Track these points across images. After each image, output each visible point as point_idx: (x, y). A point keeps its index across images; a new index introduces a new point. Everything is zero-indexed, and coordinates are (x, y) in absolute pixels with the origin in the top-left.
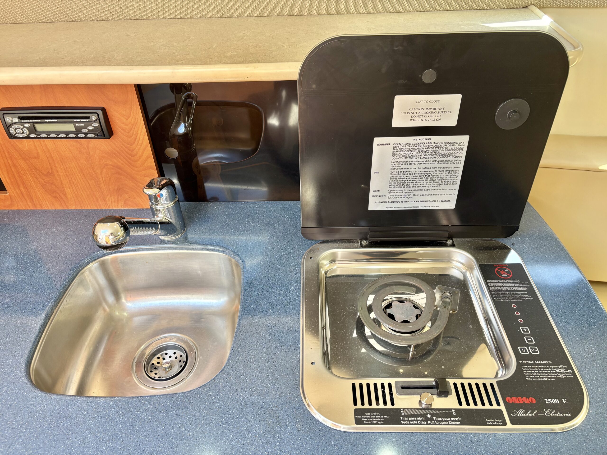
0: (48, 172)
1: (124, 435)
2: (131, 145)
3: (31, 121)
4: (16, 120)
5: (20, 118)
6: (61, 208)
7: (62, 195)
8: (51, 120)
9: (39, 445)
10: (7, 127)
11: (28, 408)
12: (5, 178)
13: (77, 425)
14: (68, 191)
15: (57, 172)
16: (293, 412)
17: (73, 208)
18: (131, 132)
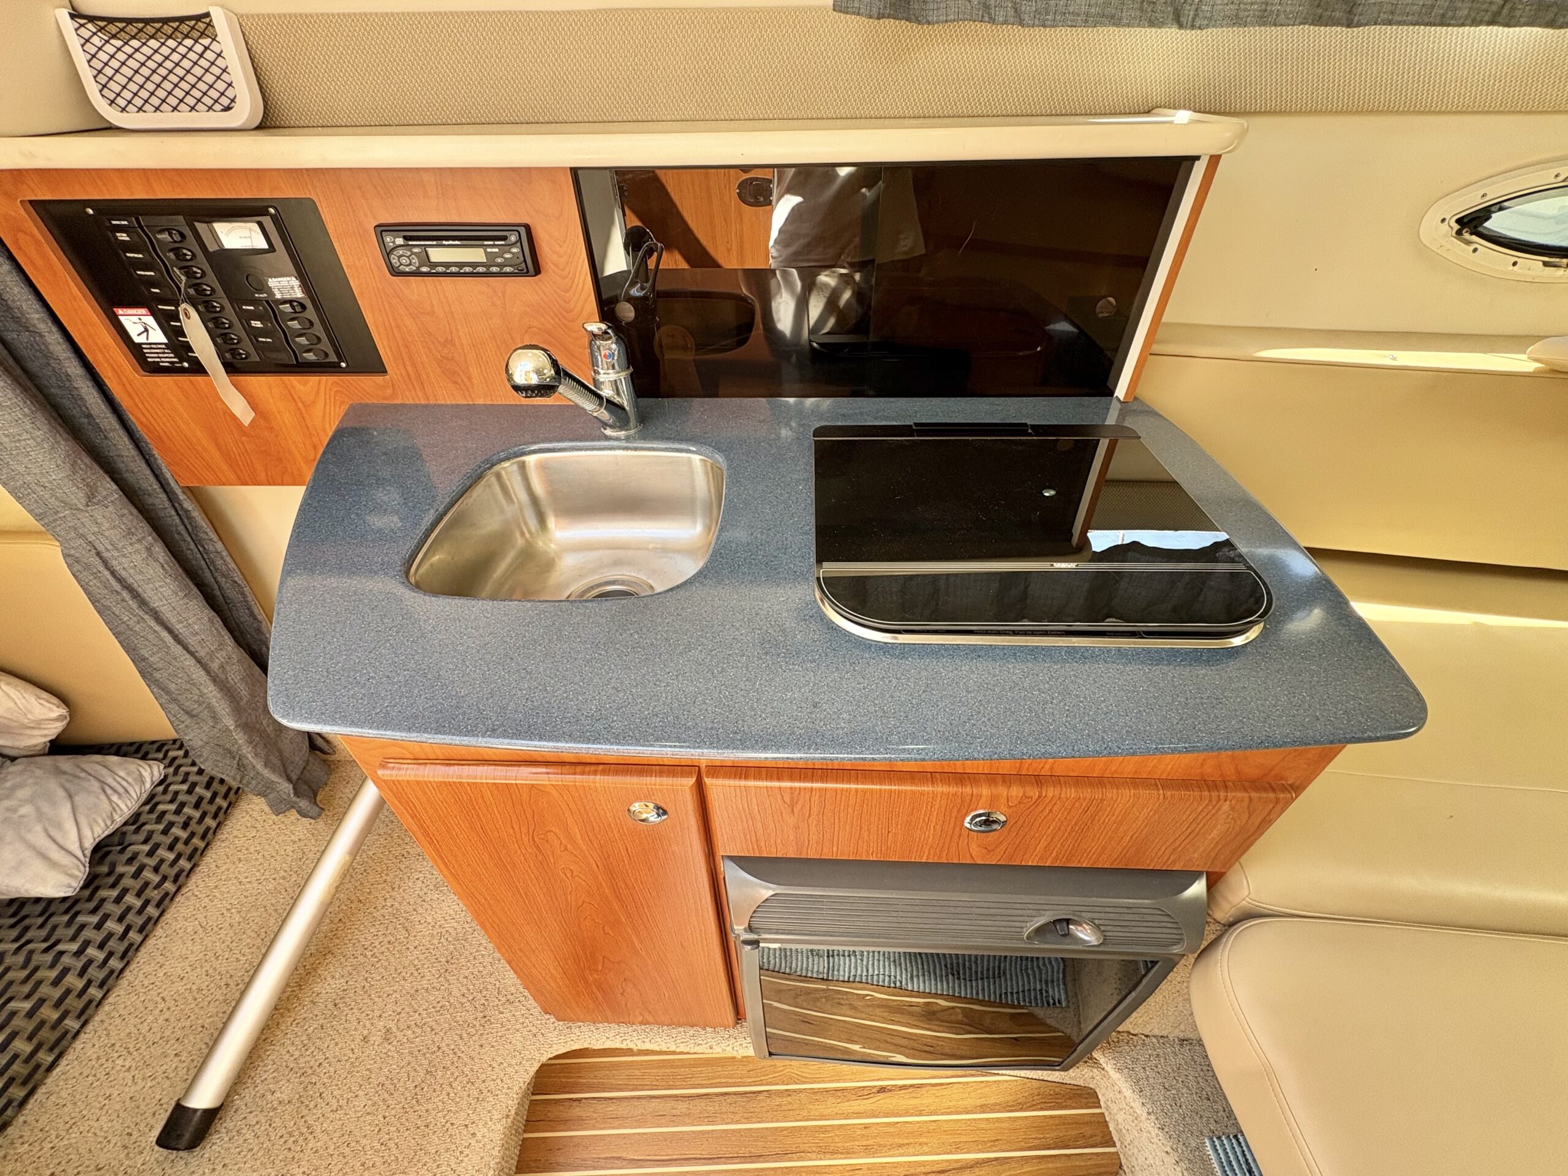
0: (446, 340)
1: (547, 641)
2: (567, 291)
3: (422, 243)
4: (400, 241)
5: (406, 238)
6: (465, 402)
7: (466, 380)
8: (451, 242)
9: (416, 651)
10: (387, 253)
11: (401, 609)
12: (384, 348)
13: (477, 629)
14: (474, 371)
15: (460, 338)
16: (805, 620)
17: (481, 402)
18: (567, 269)
